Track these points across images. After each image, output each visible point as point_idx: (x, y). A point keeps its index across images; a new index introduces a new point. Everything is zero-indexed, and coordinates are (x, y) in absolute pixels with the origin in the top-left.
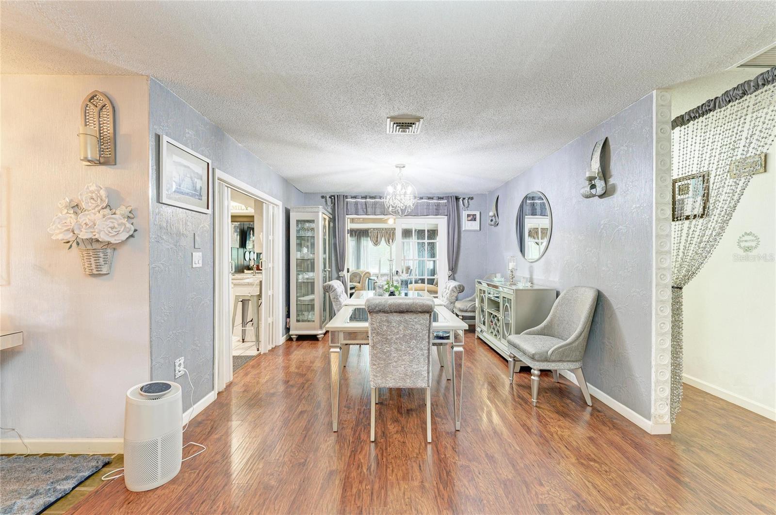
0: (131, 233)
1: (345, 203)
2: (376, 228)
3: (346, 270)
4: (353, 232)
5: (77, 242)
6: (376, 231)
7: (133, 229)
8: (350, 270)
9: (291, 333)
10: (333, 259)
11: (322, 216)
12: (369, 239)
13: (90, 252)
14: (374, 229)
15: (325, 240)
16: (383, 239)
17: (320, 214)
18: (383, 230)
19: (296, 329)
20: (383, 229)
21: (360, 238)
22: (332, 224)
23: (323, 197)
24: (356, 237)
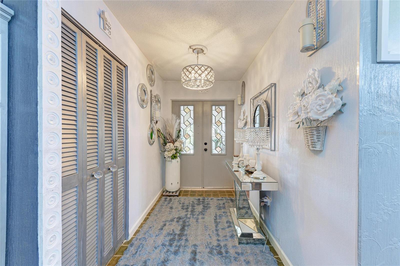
0: (339, 107)
5: (303, 122)
7: (341, 103)
13: (307, 130)
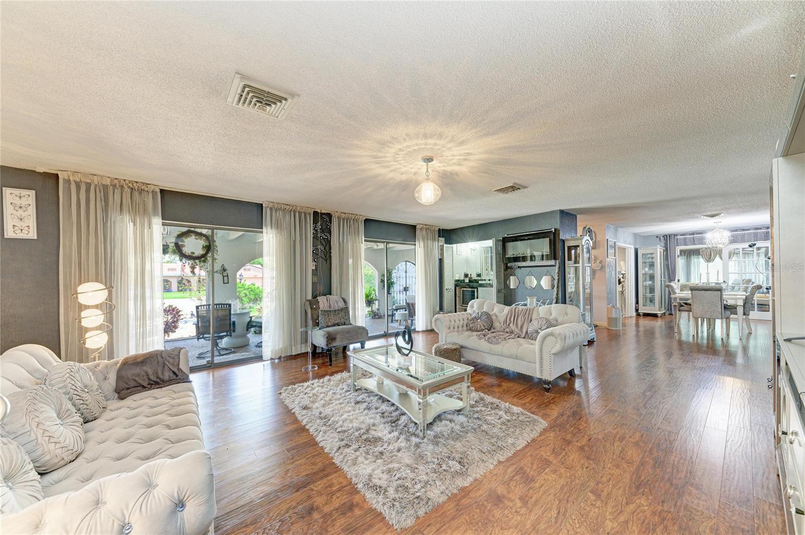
0: (601, 267)
1: (676, 239)
3: (676, 280)
4: (683, 252)
8: (680, 281)
9: (639, 311)
10: (666, 273)
11: (659, 250)
12: (700, 257)
15: (661, 263)
17: (658, 249)
19: (643, 310)
21: (690, 256)
22: (665, 253)
23: (657, 237)
24: (686, 257)
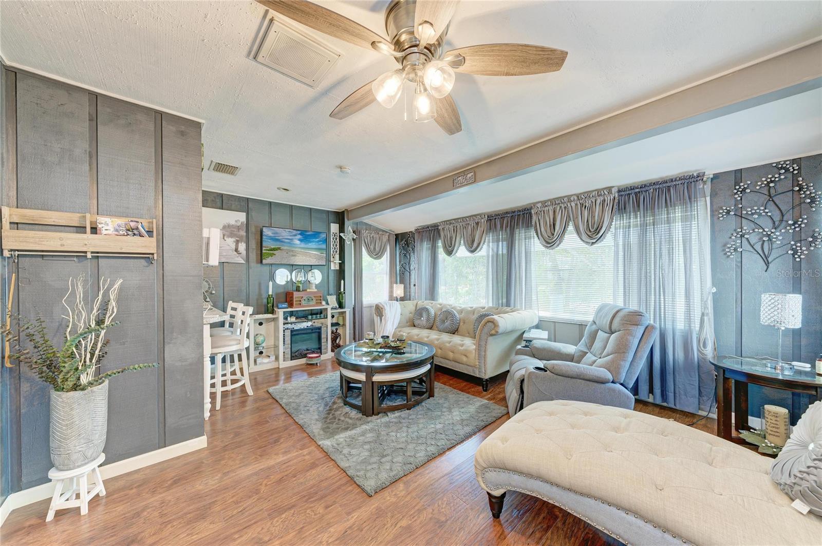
2: (550, 200)
6: (551, 208)
14: (545, 202)
16: (571, 228)
18: (569, 201)
20: (569, 197)
